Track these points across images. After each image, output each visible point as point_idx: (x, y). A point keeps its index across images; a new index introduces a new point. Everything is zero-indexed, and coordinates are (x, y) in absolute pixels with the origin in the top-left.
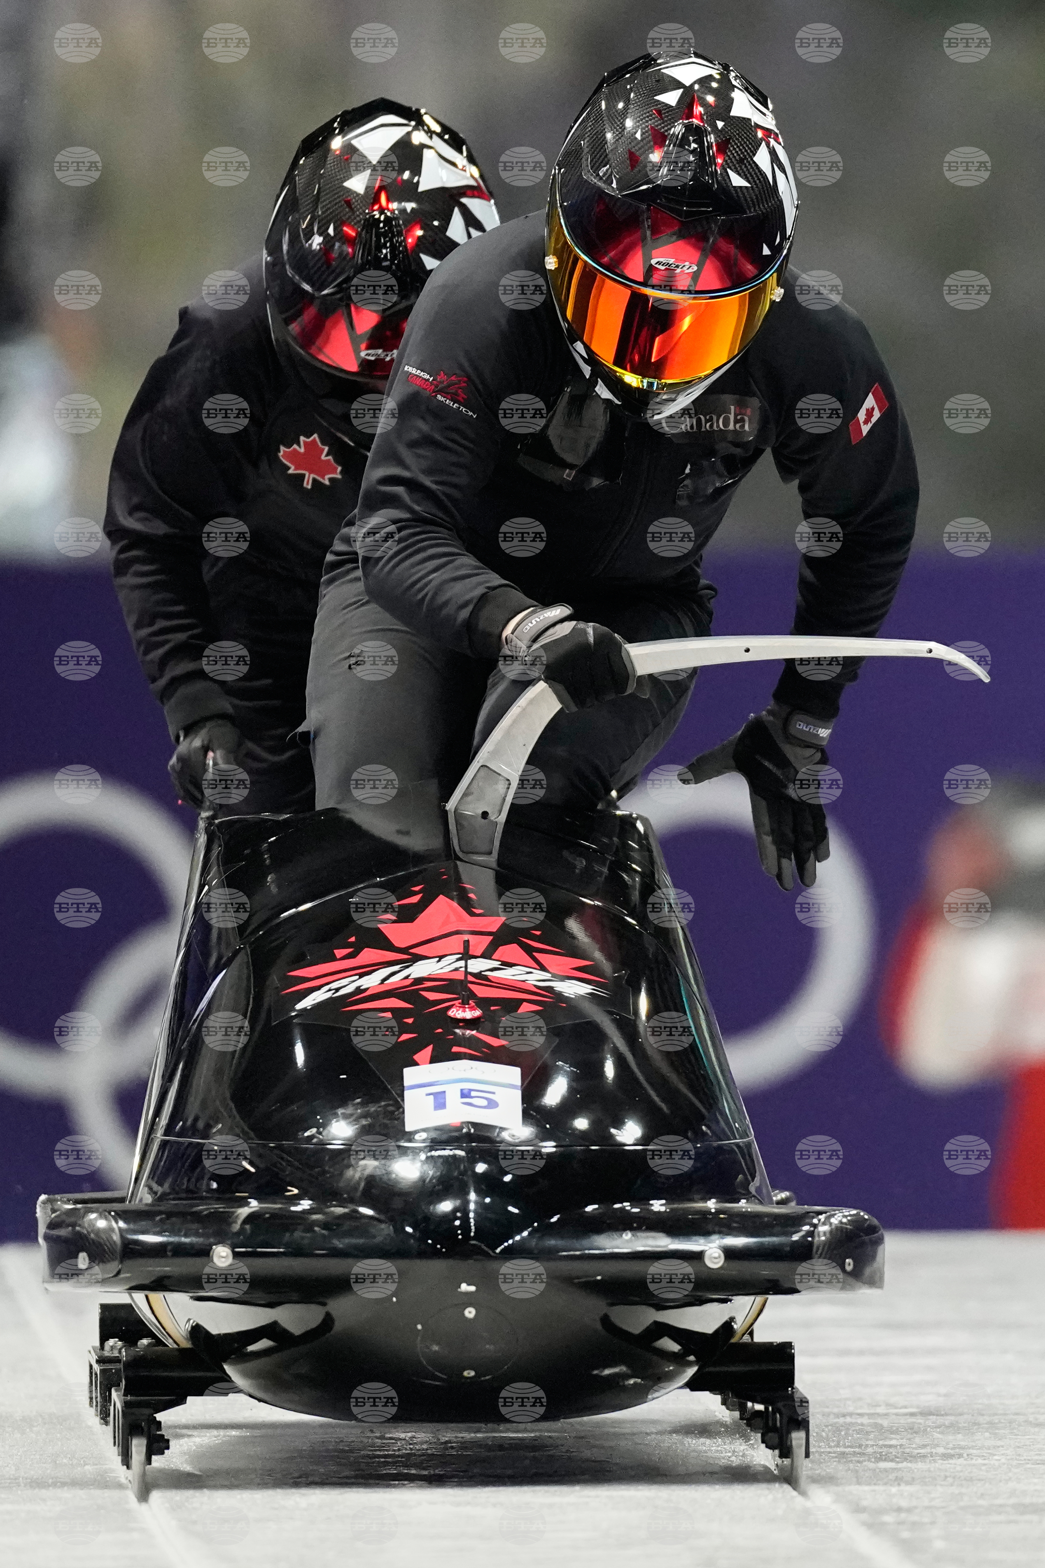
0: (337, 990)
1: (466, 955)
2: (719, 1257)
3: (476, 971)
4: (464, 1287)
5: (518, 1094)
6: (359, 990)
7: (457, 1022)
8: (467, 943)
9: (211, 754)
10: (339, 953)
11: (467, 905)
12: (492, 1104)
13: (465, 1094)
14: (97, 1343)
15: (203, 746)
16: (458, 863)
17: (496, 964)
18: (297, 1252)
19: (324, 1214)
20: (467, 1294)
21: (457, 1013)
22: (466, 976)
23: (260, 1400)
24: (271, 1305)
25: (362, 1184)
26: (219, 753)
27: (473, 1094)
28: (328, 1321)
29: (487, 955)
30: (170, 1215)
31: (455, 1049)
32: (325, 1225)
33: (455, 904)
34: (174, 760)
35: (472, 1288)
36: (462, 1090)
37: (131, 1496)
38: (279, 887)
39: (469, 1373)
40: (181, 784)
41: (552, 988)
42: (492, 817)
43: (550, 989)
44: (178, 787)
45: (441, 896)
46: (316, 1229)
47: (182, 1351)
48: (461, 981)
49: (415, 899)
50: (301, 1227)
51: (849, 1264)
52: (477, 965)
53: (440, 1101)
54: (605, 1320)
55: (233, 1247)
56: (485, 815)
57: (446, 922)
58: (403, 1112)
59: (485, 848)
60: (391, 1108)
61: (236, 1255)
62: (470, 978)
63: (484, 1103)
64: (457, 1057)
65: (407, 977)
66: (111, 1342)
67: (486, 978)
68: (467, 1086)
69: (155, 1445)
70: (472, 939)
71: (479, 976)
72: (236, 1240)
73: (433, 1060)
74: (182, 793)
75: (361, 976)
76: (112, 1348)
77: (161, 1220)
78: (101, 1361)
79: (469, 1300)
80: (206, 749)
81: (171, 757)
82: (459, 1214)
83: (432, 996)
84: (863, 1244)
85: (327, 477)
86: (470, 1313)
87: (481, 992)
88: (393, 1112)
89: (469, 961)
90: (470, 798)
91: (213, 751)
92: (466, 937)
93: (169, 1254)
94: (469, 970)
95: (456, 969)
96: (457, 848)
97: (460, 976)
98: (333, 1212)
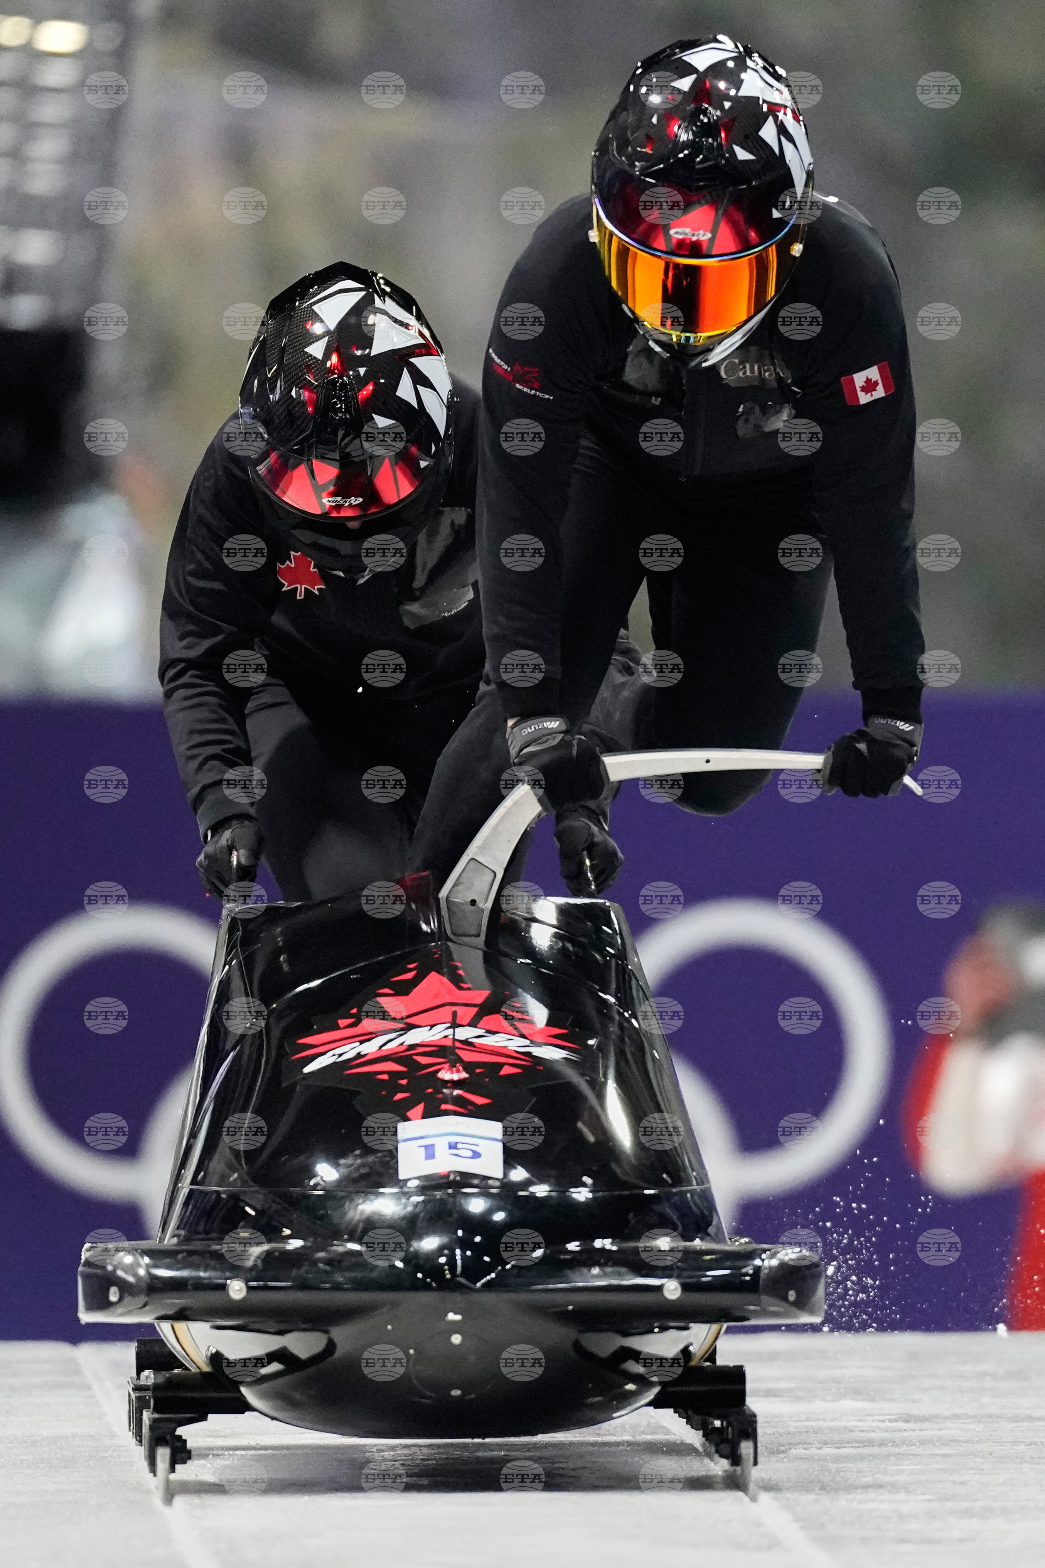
0: (340, 1055)
1: (454, 1025)
2: (676, 1289)
3: (463, 1038)
4: (451, 1316)
5: (500, 1146)
6: (359, 1056)
7: (445, 1083)
8: (454, 1014)
9: (235, 853)
10: (342, 1023)
11: (457, 981)
12: (476, 1155)
13: (453, 1146)
14: (134, 1375)
15: (228, 846)
16: (450, 944)
17: (481, 1032)
18: (303, 1286)
19: (328, 1252)
20: (454, 1322)
21: (446, 1075)
22: (454, 1043)
23: (273, 1418)
24: (281, 1333)
25: (361, 1225)
26: (242, 852)
27: (459, 1146)
28: (331, 1347)
29: (473, 1024)
30: (191, 1253)
31: (444, 1107)
32: (329, 1262)
33: (445, 980)
34: (201, 857)
35: (458, 1317)
36: (449, 1143)
37: (157, 1500)
38: (290, 965)
39: (456, 1393)
40: (207, 878)
41: (530, 1053)
42: (480, 904)
43: (528, 1054)
44: (204, 882)
45: (433, 973)
46: (321, 1265)
47: (203, 1374)
48: (450, 1047)
49: (410, 976)
50: (307, 1263)
51: (792, 1295)
52: (463, 1033)
53: (430, 1152)
54: (577, 1346)
55: (247, 1281)
56: (473, 902)
57: (437, 995)
58: (397, 1162)
59: (473, 931)
60: (387, 1159)
61: (249, 1288)
62: (458, 1044)
63: (470, 1154)
64: (446, 1113)
65: (402, 1044)
66: (146, 1373)
67: (471, 1044)
68: (454, 1139)
69: (179, 1456)
70: (460, 1010)
71: (466, 1042)
72: (248, 1276)
73: (424, 1116)
74: (208, 887)
75: (361, 1042)
76: (147, 1377)
77: (184, 1258)
78: (137, 1389)
79: (455, 1328)
80: (231, 848)
81: (198, 855)
82: (446, 1252)
83: (424, 1060)
84: (804, 1278)
85: (316, 587)
86: (456, 1339)
87: (467, 1056)
88: (388, 1162)
89: (457, 1030)
90: (460, 888)
91: (236, 850)
92: (454, 1009)
93: (190, 1287)
94: (456, 1037)
95: (446, 1037)
96: (449, 932)
97: (449, 1043)
98: (335, 1251)
